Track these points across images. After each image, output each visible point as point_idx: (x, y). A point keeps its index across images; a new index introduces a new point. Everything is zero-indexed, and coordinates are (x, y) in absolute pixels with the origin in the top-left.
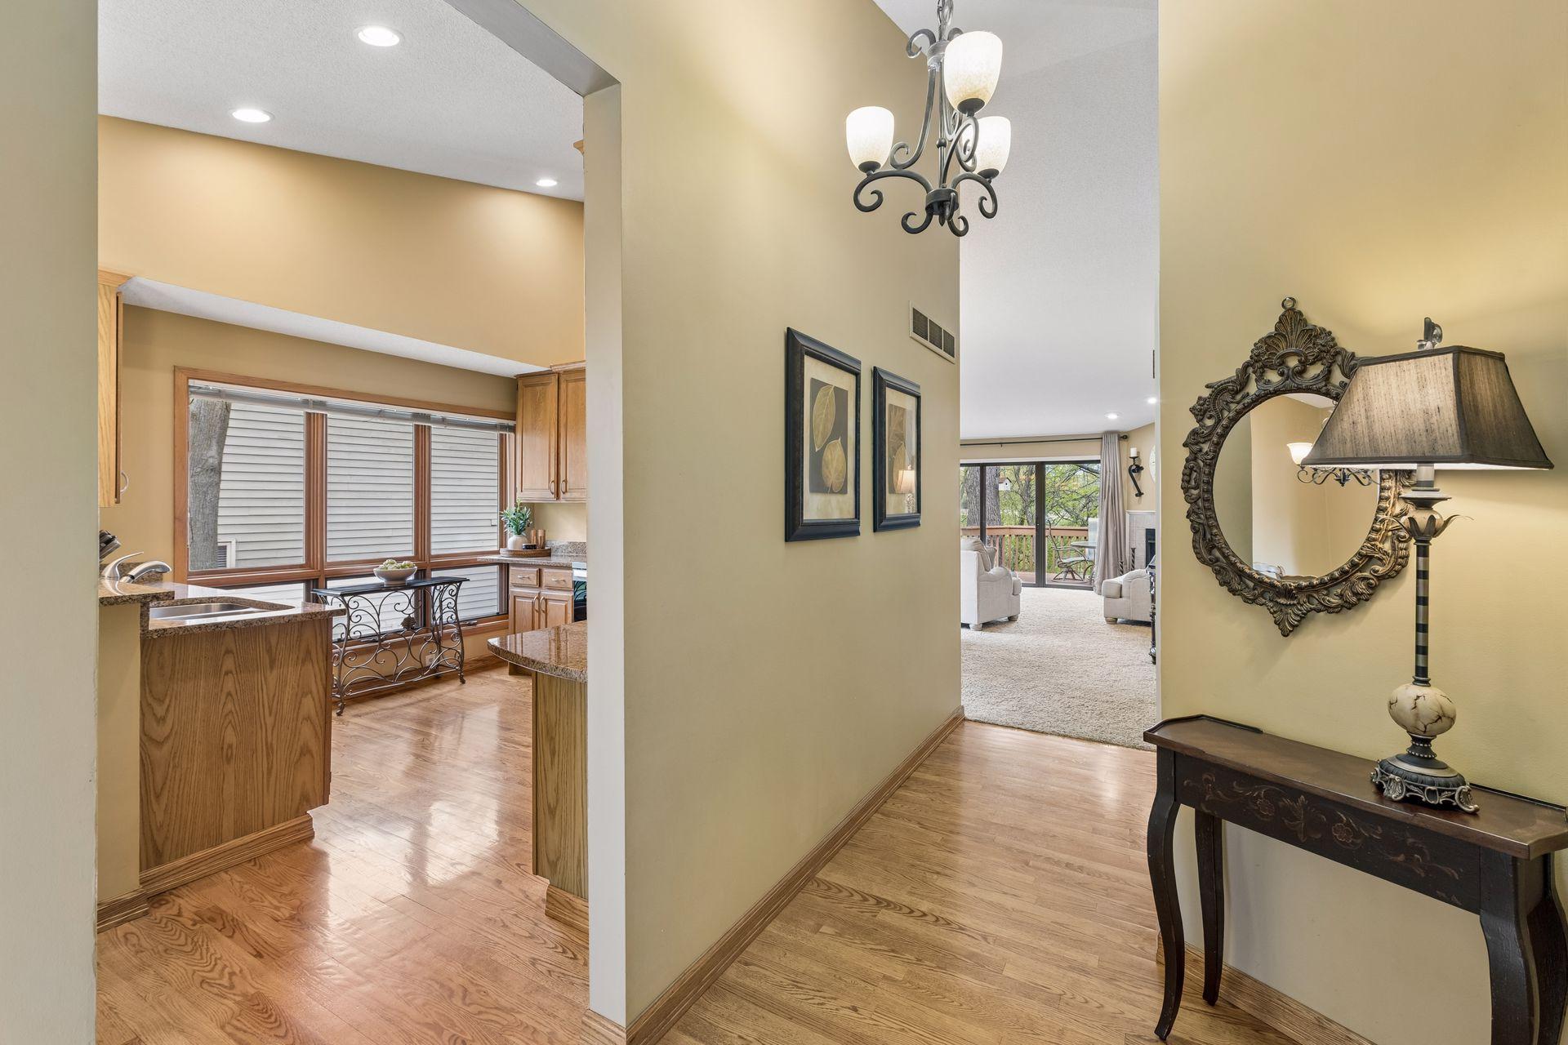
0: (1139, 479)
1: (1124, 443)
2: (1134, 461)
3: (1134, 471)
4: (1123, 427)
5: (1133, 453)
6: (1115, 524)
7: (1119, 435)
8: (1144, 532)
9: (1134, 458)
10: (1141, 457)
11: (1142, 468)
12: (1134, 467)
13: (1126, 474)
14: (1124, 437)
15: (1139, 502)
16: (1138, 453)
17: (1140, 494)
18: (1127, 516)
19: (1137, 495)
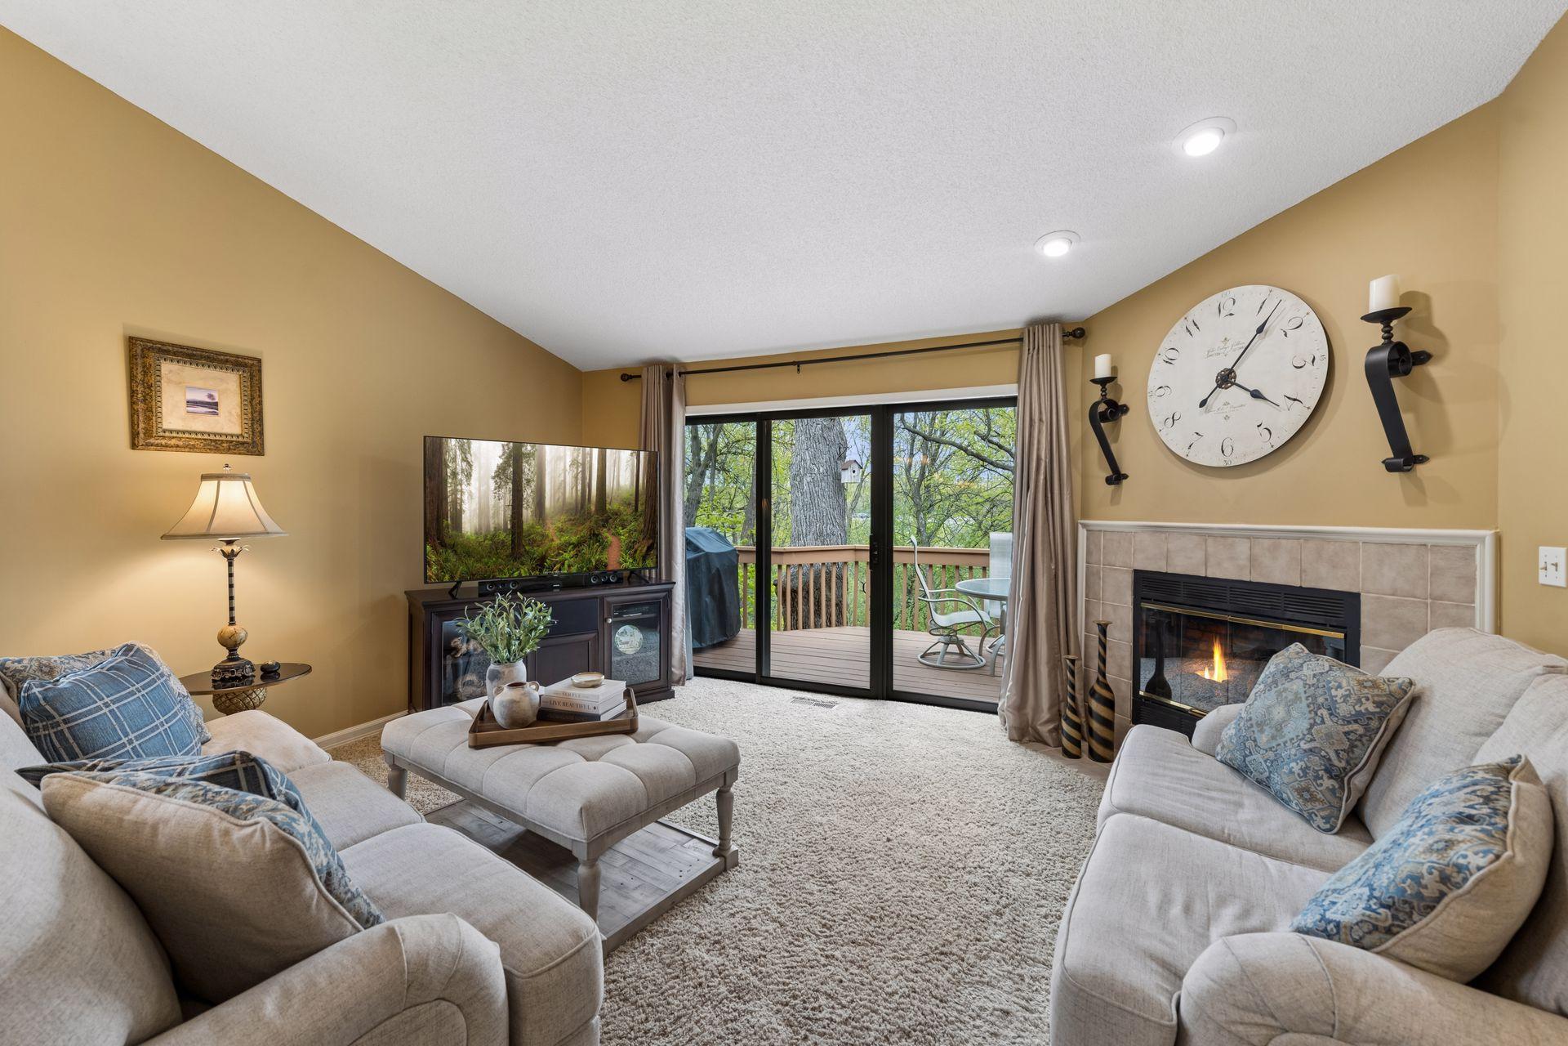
0: (1116, 440)
1: (1076, 351)
2: (1104, 390)
3: (1104, 417)
4: (1074, 304)
5: (1102, 366)
6: (1052, 556)
7: (1063, 330)
8: (1127, 581)
9: (1103, 382)
10: (1120, 380)
11: (1124, 409)
12: (1102, 407)
13: (1081, 427)
14: (1076, 333)
15: (1115, 500)
16: (1114, 369)
17: (1116, 477)
18: (1082, 534)
19: (1109, 481)
